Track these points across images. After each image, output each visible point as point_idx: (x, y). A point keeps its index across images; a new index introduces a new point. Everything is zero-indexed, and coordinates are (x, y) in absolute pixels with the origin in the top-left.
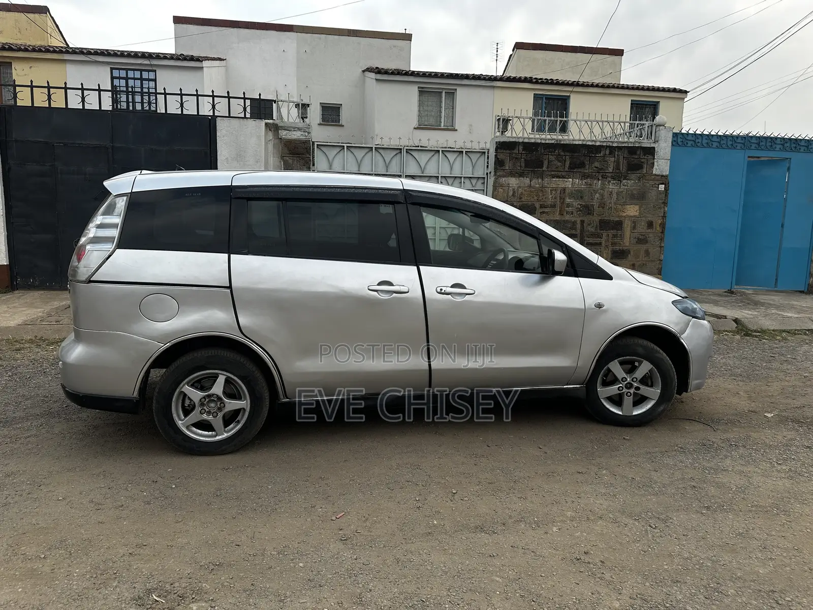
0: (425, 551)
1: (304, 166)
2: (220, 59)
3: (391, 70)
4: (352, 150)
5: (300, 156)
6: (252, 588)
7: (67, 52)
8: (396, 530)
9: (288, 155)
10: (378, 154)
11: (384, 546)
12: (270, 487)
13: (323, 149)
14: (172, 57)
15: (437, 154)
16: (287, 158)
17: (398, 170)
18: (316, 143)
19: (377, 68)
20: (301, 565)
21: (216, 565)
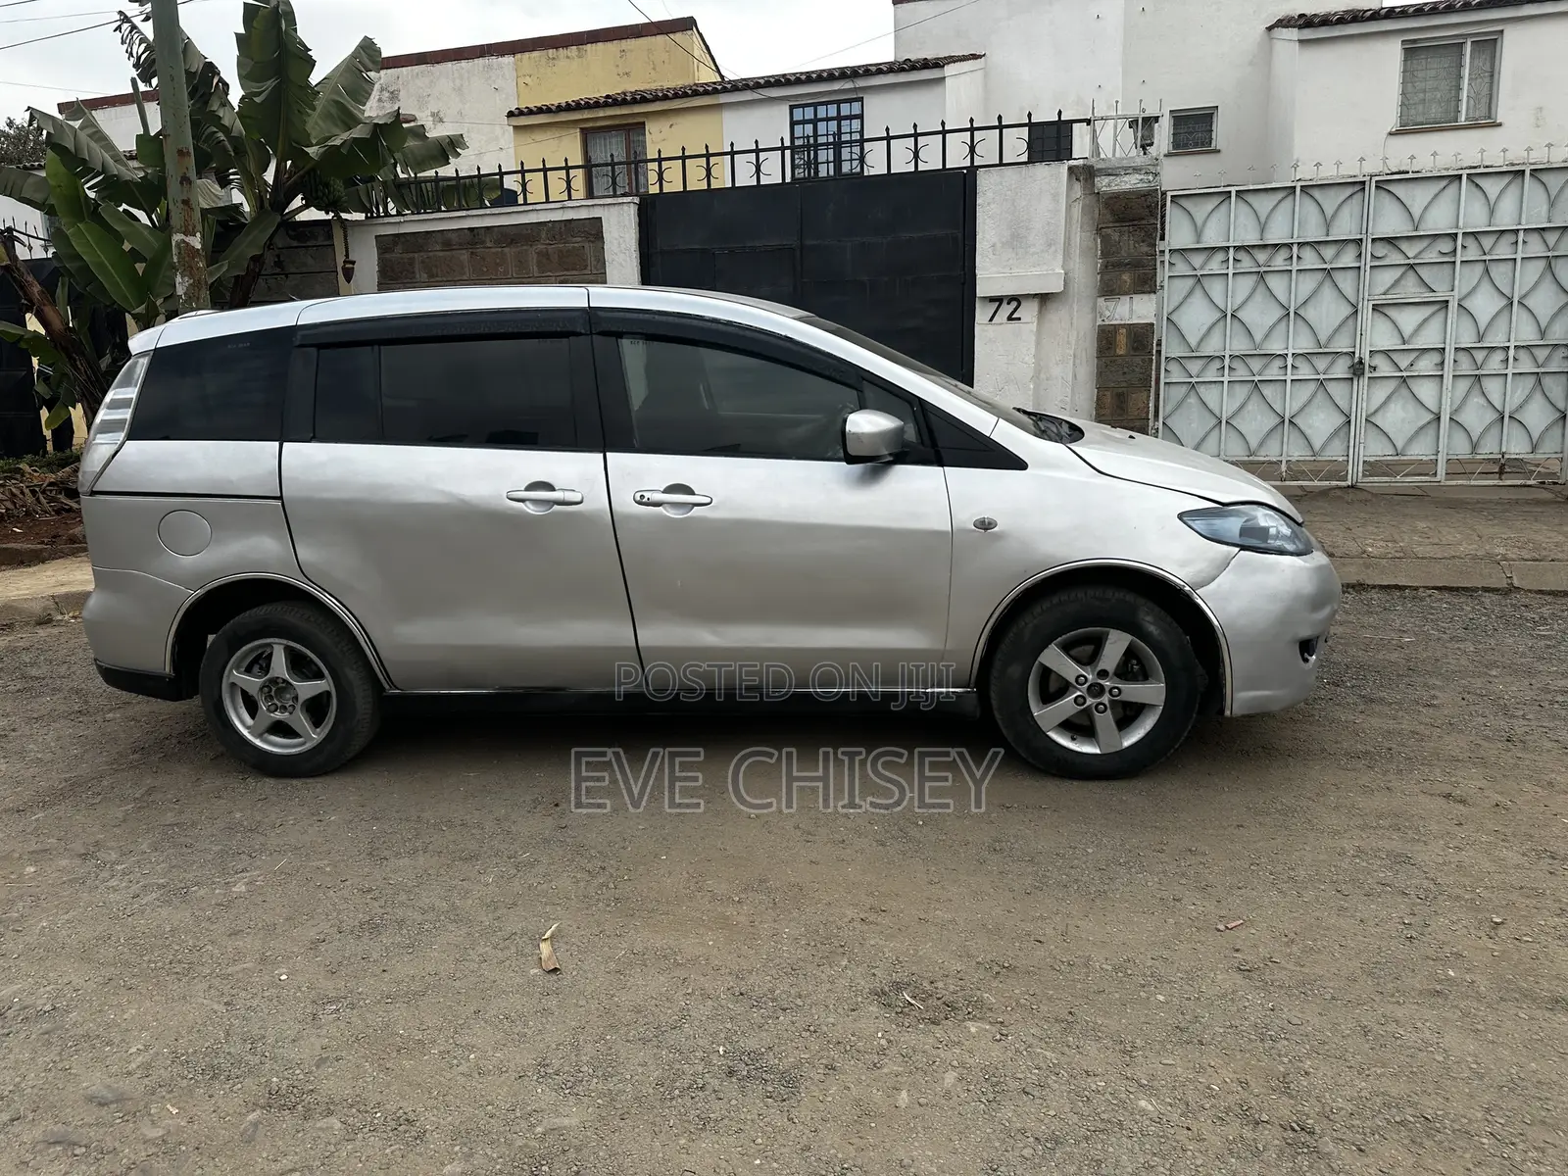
0: (1428, 1024)
1: (1143, 242)
2: (975, 57)
3: (1335, 14)
4: (1250, 198)
5: (1136, 222)
6: (1070, 1018)
7: (725, 90)
8: (1359, 971)
9: (1111, 225)
10: (1308, 201)
11: (1333, 998)
12: (1090, 851)
13: (1184, 202)
14: (892, 68)
15: (1456, 183)
16: (1109, 231)
17: (1355, 228)
18: (1169, 194)
19: (1301, 16)
20: (1161, 998)
21: (1004, 967)
